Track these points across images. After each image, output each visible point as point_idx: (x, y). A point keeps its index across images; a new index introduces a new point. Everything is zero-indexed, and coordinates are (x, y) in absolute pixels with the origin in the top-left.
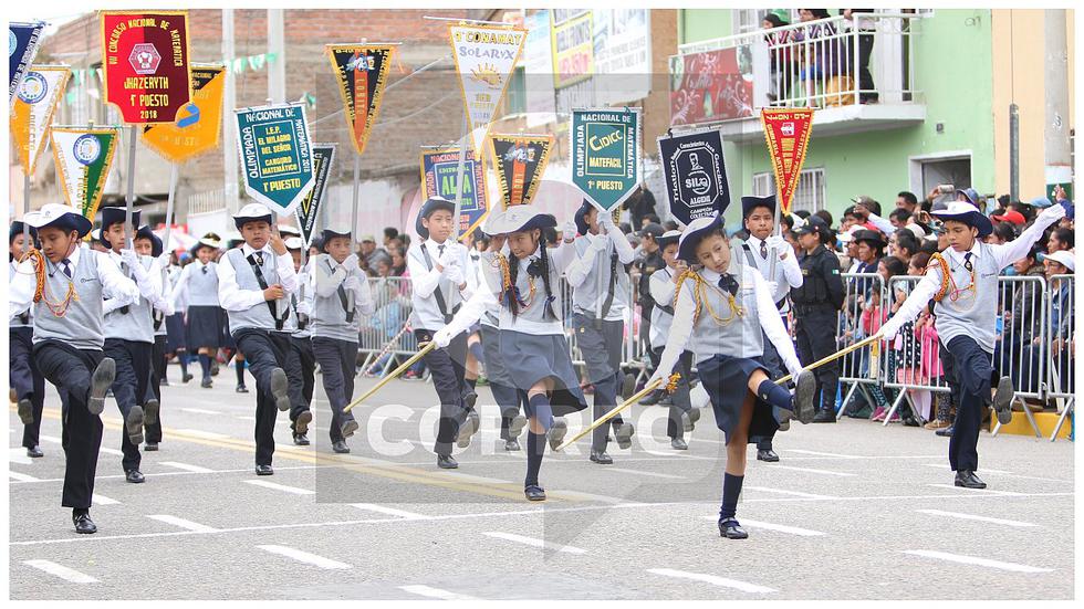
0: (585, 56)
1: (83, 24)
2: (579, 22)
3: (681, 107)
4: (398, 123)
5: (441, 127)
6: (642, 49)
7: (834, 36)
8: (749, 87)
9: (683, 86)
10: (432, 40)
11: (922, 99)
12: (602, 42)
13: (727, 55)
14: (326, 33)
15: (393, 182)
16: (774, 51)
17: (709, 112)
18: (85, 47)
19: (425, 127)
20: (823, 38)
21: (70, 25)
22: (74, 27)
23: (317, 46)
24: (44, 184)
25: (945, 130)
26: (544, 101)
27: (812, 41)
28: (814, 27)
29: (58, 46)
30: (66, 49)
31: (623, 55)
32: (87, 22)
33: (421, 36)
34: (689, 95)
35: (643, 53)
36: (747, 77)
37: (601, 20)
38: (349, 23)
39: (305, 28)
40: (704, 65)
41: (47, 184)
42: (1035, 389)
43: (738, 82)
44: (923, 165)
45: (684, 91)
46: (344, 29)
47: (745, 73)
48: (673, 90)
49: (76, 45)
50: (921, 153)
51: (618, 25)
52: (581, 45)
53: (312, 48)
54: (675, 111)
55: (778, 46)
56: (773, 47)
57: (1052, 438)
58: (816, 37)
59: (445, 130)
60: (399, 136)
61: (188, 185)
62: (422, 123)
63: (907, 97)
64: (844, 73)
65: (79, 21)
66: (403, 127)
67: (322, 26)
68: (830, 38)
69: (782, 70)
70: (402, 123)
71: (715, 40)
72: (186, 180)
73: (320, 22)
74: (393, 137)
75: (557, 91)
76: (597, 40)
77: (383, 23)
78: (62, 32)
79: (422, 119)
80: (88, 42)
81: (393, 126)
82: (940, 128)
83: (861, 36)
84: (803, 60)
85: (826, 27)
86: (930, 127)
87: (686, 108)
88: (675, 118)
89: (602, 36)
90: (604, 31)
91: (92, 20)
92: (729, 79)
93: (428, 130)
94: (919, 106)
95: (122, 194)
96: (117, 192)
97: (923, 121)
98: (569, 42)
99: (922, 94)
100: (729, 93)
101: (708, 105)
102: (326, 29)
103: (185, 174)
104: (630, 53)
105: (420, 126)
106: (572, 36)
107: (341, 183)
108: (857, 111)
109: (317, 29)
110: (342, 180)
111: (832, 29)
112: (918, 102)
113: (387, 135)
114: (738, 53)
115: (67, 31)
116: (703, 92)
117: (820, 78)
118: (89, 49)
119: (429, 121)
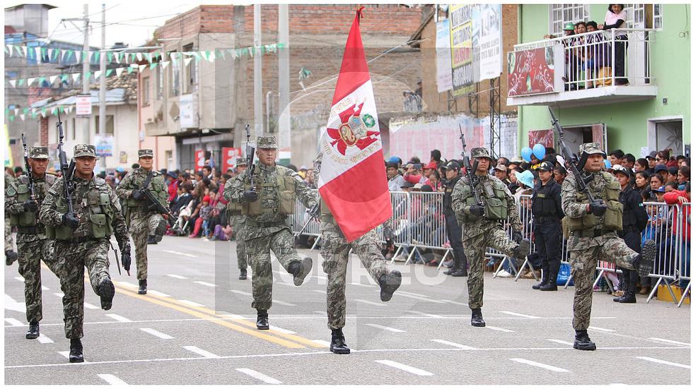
0: (468, 49)
1: (179, 20)
2: (464, 27)
3: (514, 84)
6: (496, 46)
7: (601, 42)
8: (551, 73)
9: (515, 71)
10: (399, 32)
11: (655, 83)
12: (477, 40)
13: (539, 52)
14: (331, 28)
16: (567, 51)
17: (529, 88)
18: (180, 35)
19: (394, 87)
20: (594, 43)
21: (172, 21)
22: (173, 22)
23: (326, 36)
24: (156, 121)
25: (668, 102)
26: (446, 76)
27: (588, 45)
28: (590, 36)
29: (165, 34)
30: (170, 35)
31: (487, 49)
32: (181, 19)
33: (391, 30)
34: (518, 77)
35: (498, 48)
36: (551, 67)
37: (476, 27)
38: (346, 21)
39: (318, 25)
40: (527, 58)
41: (159, 120)
42: (672, 274)
43: (546, 70)
44: (656, 124)
45: (515, 74)
46: (342, 25)
47: (549, 64)
48: (509, 73)
49: (175, 33)
50: (654, 117)
51: (485, 30)
52: (465, 42)
53: (322, 37)
54: (510, 87)
55: (569, 48)
56: (567, 48)
57: (679, 305)
58: (591, 43)
61: (242, 123)
62: (392, 85)
63: (647, 81)
64: (606, 65)
65: (177, 18)
66: (379, 87)
67: (328, 23)
68: (599, 43)
69: (571, 62)
71: (534, 42)
72: (241, 120)
73: (327, 21)
75: (453, 70)
76: (474, 39)
77: (369, 21)
78: (168, 25)
80: (182, 32)
82: (665, 101)
83: (615, 42)
84: (584, 56)
85: (596, 36)
86: (659, 100)
87: (517, 85)
88: (510, 91)
89: (477, 37)
90: (478, 34)
91: (185, 17)
92: (541, 68)
94: (653, 87)
95: (200, 128)
96: (197, 127)
97: (655, 96)
98: (458, 39)
99: (655, 79)
100: (540, 77)
101: (529, 83)
102: (331, 25)
103: (240, 116)
104: (491, 48)
106: (461, 36)
108: (614, 90)
109: (326, 25)
111: (599, 37)
112: (654, 84)
114: (546, 51)
115: (171, 24)
116: (526, 75)
117: (593, 68)
118: (182, 36)
119: (397, 83)
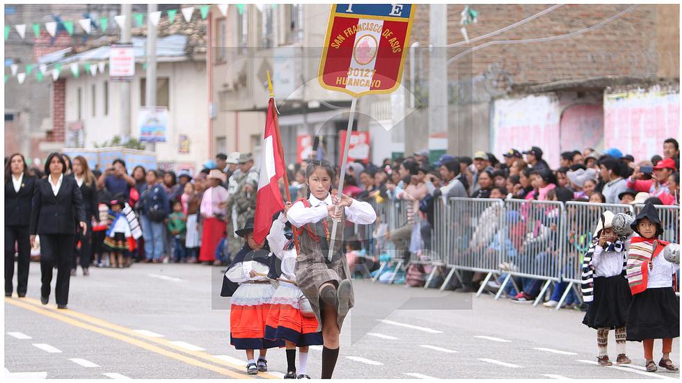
4: (585, 34)
5: (631, 39)
15: (553, 98)
19: (612, 38)
24: (236, 86)
41: (240, 86)
59: (633, 41)
60: (587, 48)
62: (610, 34)
66: (590, 37)
70: (589, 33)
74: (579, 47)
79: (609, 30)
81: (581, 37)
93: (617, 41)
105: (608, 37)
107: (507, 97)
110: (509, 93)
113: (574, 46)
